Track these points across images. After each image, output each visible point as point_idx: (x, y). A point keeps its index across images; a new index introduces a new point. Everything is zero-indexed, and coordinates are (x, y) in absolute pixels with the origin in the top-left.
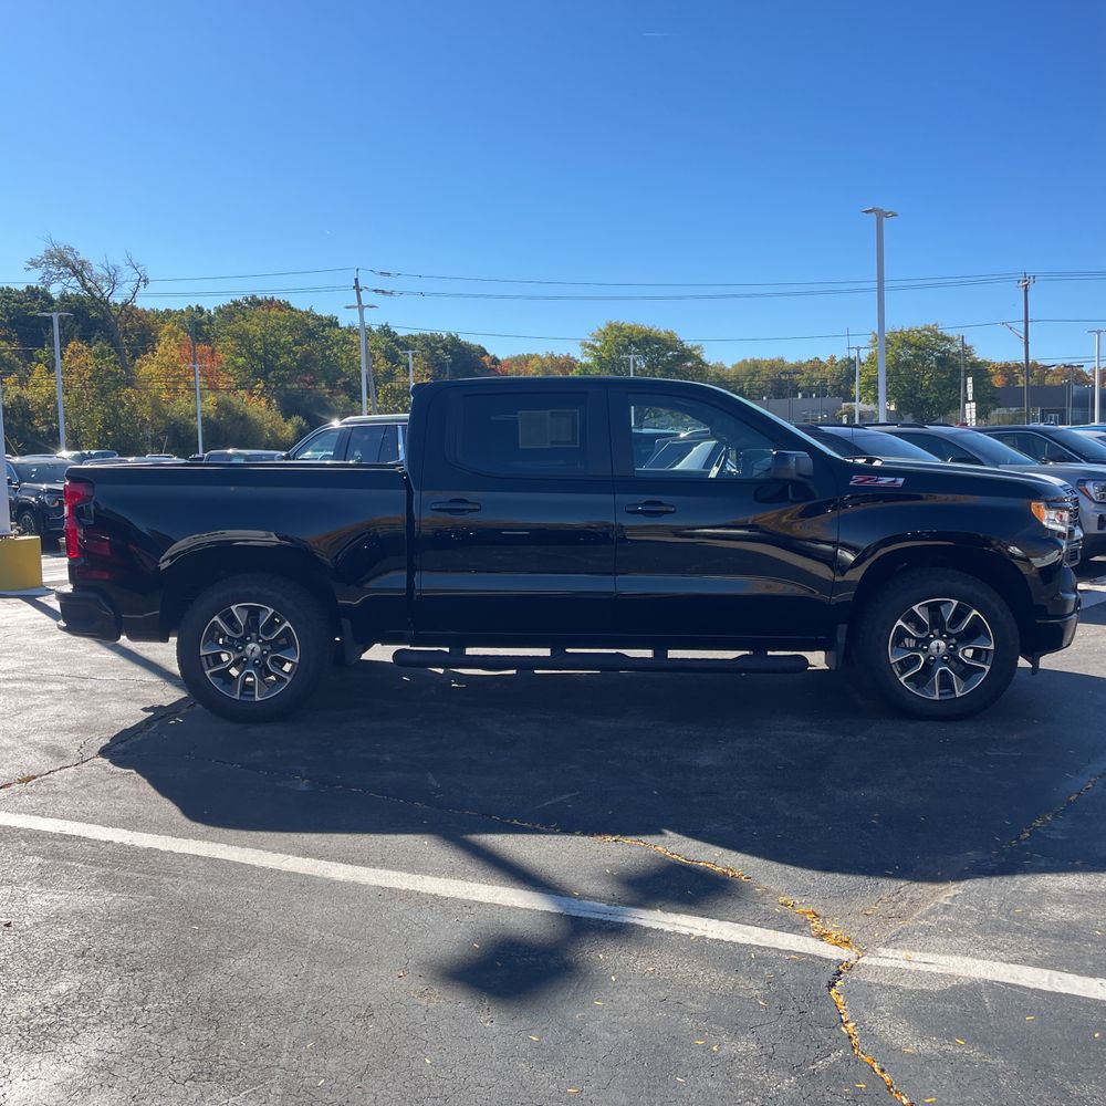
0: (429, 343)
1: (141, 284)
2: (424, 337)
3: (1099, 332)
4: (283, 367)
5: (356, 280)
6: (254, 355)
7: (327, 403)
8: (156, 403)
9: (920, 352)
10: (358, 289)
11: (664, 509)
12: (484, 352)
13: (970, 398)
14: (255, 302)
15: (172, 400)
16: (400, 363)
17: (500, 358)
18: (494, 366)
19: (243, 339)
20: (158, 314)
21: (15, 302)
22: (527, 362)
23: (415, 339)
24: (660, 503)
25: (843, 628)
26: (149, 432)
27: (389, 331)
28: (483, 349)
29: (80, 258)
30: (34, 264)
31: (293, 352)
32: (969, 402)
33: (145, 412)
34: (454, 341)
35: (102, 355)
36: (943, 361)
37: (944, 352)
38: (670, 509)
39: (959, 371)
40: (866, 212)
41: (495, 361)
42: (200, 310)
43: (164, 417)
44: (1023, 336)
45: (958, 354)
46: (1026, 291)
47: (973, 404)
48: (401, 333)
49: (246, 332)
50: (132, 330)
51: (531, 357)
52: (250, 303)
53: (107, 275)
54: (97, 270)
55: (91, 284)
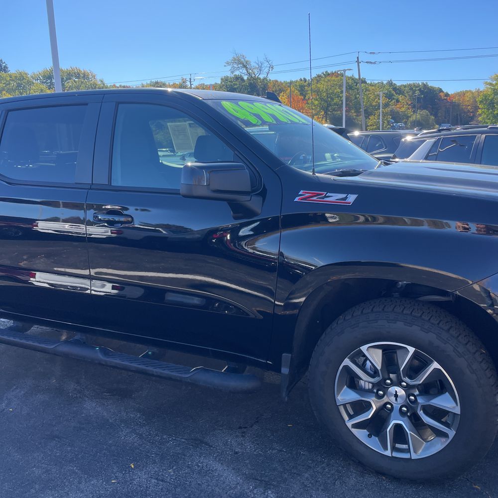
0: (412, 88)
1: (271, 69)
2: (410, 85)
4: (335, 104)
5: (358, 58)
6: (322, 99)
7: (353, 120)
10: (358, 62)
12: (441, 91)
14: (327, 74)
16: (394, 99)
17: (450, 93)
18: (446, 98)
19: (318, 92)
20: (286, 83)
21: (230, 82)
22: (464, 94)
23: (405, 86)
27: (392, 83)
28: (441, 89)
29: (246, 59)
30: (228, 63)
31: (340, 96)
34: (425, 86)
41: (447, 95)
42: (305, 80)
48: (398, 84)
49: (319, 88)
51: (467, 92)
52: (324, 75)
53: (257, 66)
54: (253, 64)
55: (251, 71)
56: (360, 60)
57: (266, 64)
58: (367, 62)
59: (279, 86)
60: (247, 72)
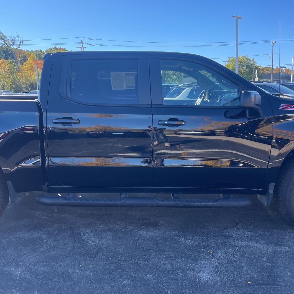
1: (21, 42)
3: (293, 57)
5: (82, 41)
8: (26, 77)
9: (242, 63)
10: (82, 43)
11: (179, 123)
13: (256, 76)
14: (56, 49)
15: (31, 76)
20: (29, 52)
24: (176, 120)
25: (272, 186)
26: (25, 86)
29: (3, 34)
32: (256, 77)
33: (23, 80)
35: (10, 63)
36: (247, 66)
37: (248, 64)
38: (182, 123)
39: (252, 69)
40: (233, 17)
42: (41, 51)
43: (29, 81)
44: (272, 58)
45: (252, 64)
46: (273, 45)
47: (257, 78)
50: (22, 56)
53: (12, 40)
54: (9, 38)
55: (7, 42)
56: (83, 42)
57: (17, 39)
58: (87, 44)
59: (23, 53)
60: (5, 43)
